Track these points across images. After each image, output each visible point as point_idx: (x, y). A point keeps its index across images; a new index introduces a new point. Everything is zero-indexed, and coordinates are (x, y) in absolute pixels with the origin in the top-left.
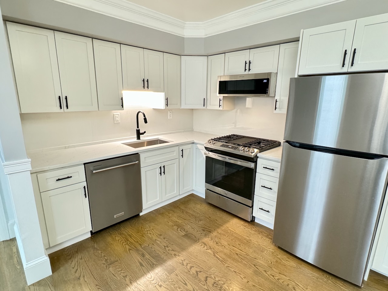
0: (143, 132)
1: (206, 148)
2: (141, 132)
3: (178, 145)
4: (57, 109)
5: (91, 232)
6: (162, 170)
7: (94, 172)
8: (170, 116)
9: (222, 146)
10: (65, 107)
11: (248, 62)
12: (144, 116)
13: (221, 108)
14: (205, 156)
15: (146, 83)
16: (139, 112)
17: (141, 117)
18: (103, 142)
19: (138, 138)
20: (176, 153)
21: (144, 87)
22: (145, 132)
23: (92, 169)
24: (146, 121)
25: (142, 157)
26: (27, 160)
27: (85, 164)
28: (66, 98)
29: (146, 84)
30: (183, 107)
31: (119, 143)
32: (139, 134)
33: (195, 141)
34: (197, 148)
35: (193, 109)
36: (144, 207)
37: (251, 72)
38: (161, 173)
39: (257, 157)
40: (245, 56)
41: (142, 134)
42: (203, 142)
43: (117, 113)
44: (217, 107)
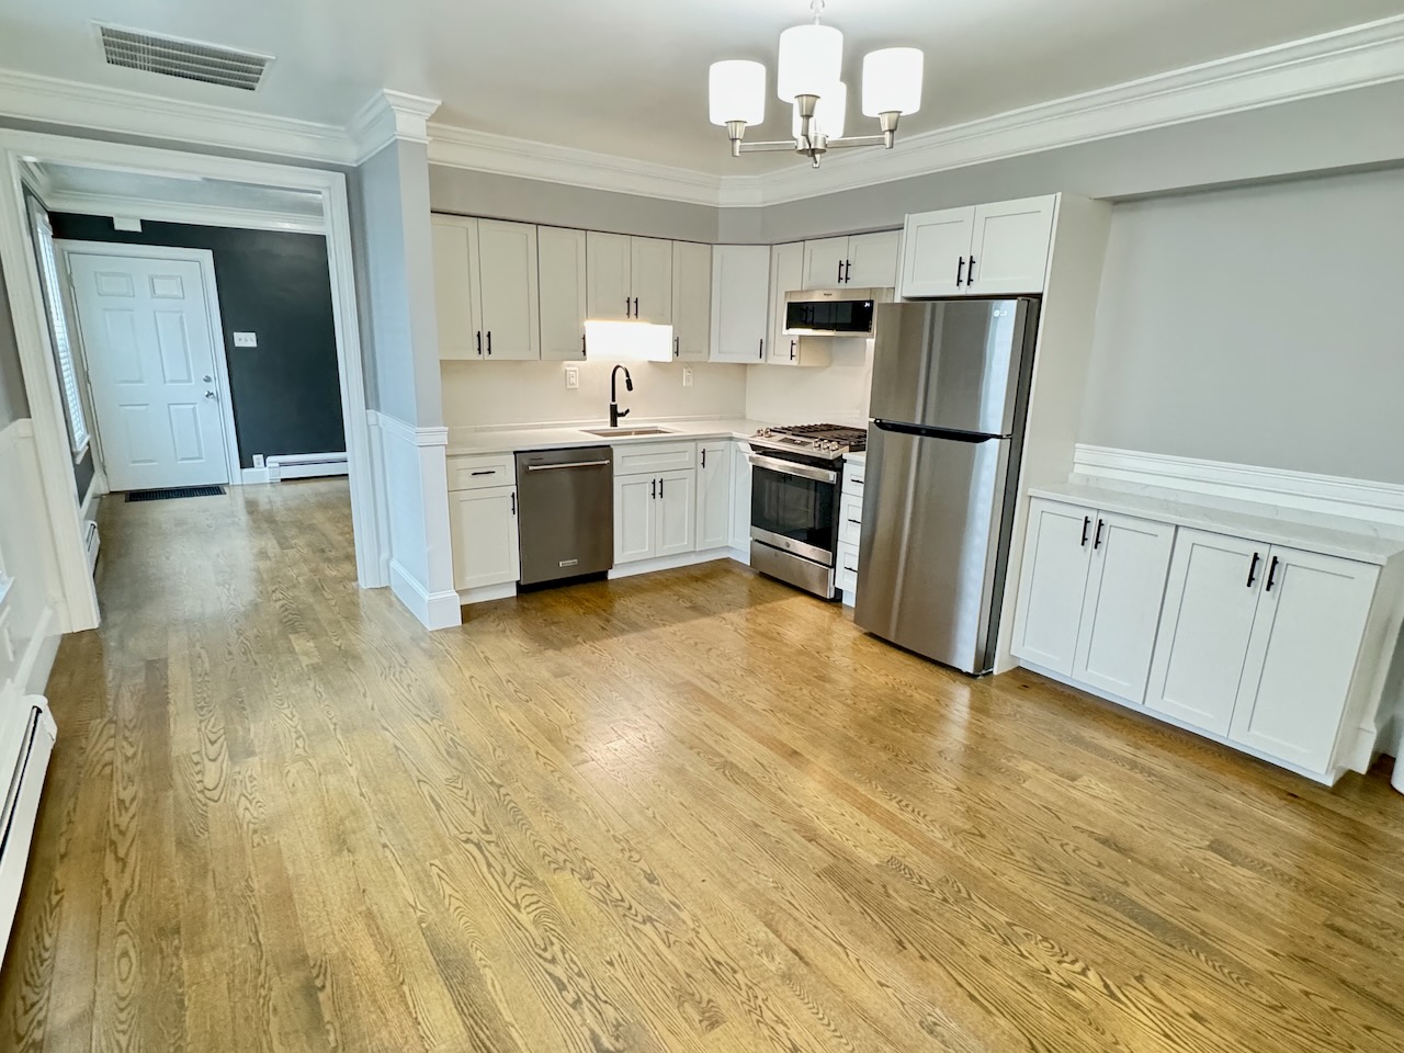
0: (624, 411)
1: (754, 447)
2: (620, 410)
3: (694, 440)
4: (474, 355)
5: (518, 582)
6: (658, 489)
7: (531, 468)
8: (687, 379)
9: (783, 441)
10: (486, 352)
11: (844, 263)
12: (628, 375)
13: (794, 362)
14: (751, 464)
15: (633, 305)
16: (618, 367)
17: (621, 377)
18: (542, 427)
19: (614, 423)
20: (689, 455)
21: (628, 314)
22: (628, 411)
23: (526, 463)
24: (630, 387)
25: (617, 454)
26: (442, 428)
27: (515, 453)
28: (489, 335)
29: (632, 308)
30: (715, 358)
31: (575, 430)
32: (615, 414)
33: (735, 434)
34: (738, 451)
35: (745, 365)
36: (617, 559)
37: (850, 285)
38: (654, 494)
39: (841, 460)
40: (839, 250)
41: (622, 415)
42: (747, 434)
43: (572, 367)
44: (786, 361)
